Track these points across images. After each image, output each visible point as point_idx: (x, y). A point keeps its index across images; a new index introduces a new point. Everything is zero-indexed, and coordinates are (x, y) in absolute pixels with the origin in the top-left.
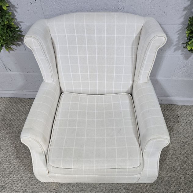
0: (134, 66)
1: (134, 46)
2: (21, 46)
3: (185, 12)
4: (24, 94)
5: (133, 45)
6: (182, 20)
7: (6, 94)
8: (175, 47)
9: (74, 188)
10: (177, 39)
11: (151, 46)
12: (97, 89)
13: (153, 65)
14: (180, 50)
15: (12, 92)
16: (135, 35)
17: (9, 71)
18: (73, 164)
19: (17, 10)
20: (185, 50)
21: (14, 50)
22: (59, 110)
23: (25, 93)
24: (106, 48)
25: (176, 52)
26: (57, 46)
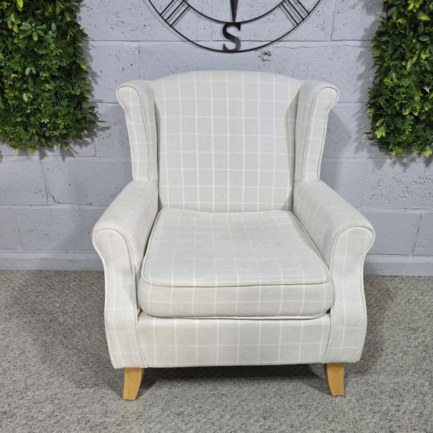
0: (291, 154)
1: (289, 120)
2: (89, 146)
3: (361, 83)
4: (68, 260)
5: (287, 117)
6: (358, 95)
7: (30, 260)
8: (356, 144)
9: (182, 409)
10: (357, 129)
11: (316, 104)
12: (228, 203)
13: (324, 142)
14: (365, 150)
15: (43, 255)
16: (289, 101)
17: (51, 201)
18: (194, 277)
19: (98, 80)
20: (373, 150)
21: (75, 154)
22: (158, 225)
23: (71, 256)
24: (243, 121)
25: (360, 153)
26: (164, 118)
